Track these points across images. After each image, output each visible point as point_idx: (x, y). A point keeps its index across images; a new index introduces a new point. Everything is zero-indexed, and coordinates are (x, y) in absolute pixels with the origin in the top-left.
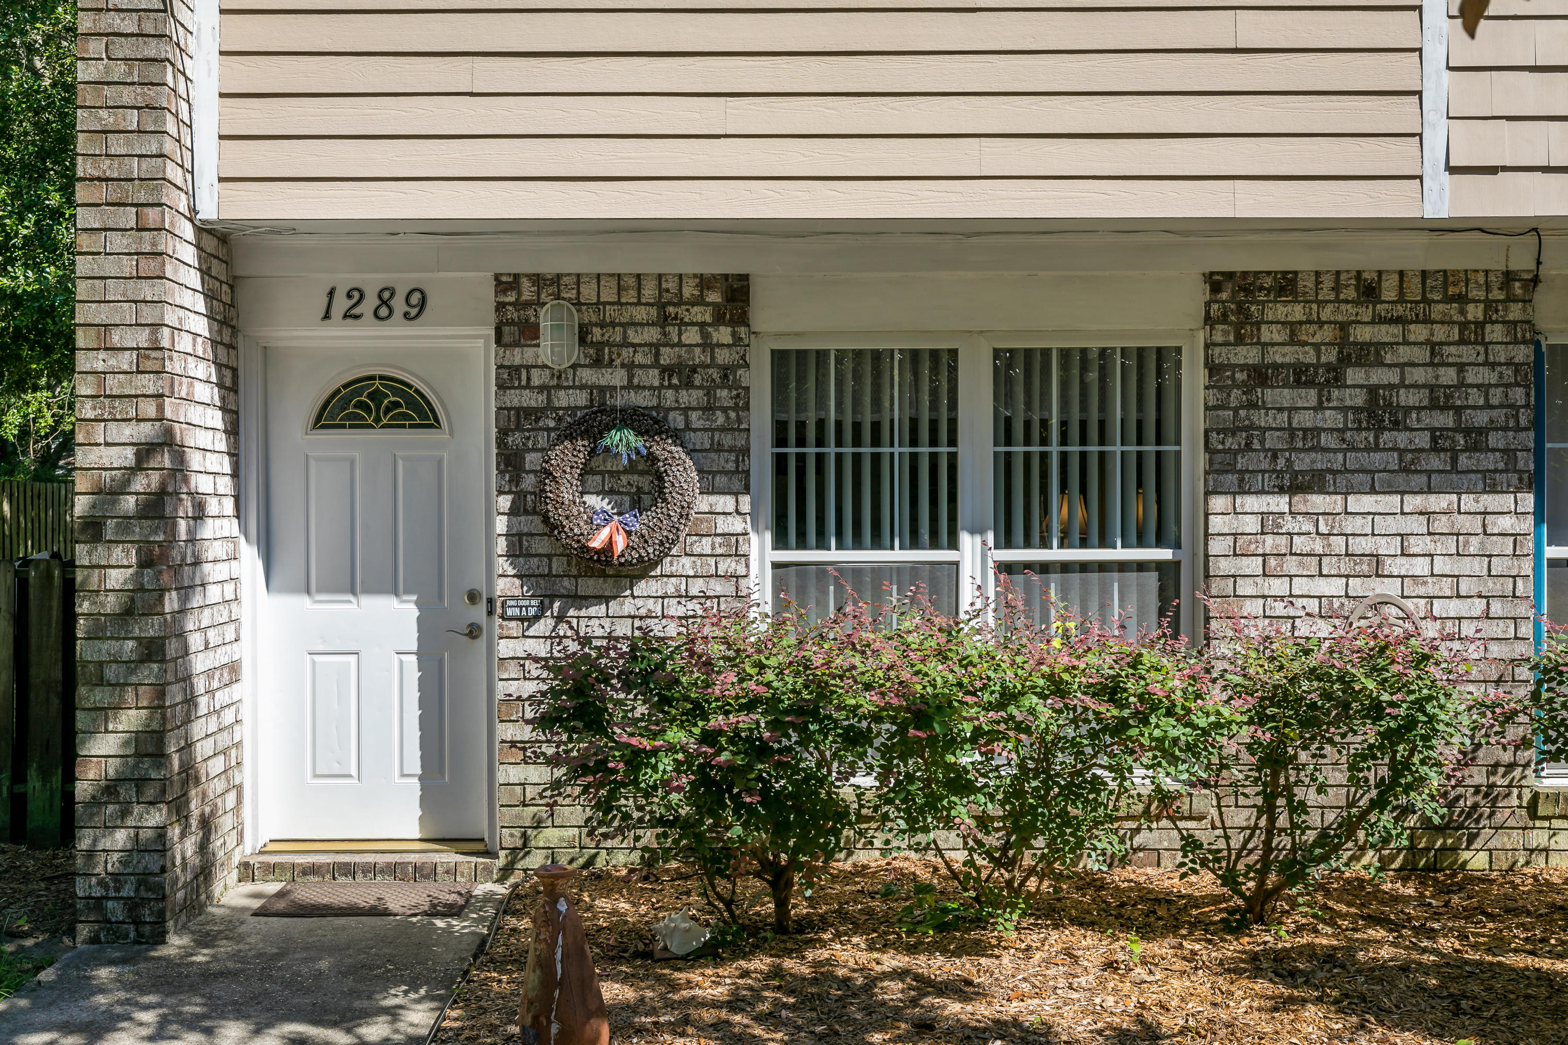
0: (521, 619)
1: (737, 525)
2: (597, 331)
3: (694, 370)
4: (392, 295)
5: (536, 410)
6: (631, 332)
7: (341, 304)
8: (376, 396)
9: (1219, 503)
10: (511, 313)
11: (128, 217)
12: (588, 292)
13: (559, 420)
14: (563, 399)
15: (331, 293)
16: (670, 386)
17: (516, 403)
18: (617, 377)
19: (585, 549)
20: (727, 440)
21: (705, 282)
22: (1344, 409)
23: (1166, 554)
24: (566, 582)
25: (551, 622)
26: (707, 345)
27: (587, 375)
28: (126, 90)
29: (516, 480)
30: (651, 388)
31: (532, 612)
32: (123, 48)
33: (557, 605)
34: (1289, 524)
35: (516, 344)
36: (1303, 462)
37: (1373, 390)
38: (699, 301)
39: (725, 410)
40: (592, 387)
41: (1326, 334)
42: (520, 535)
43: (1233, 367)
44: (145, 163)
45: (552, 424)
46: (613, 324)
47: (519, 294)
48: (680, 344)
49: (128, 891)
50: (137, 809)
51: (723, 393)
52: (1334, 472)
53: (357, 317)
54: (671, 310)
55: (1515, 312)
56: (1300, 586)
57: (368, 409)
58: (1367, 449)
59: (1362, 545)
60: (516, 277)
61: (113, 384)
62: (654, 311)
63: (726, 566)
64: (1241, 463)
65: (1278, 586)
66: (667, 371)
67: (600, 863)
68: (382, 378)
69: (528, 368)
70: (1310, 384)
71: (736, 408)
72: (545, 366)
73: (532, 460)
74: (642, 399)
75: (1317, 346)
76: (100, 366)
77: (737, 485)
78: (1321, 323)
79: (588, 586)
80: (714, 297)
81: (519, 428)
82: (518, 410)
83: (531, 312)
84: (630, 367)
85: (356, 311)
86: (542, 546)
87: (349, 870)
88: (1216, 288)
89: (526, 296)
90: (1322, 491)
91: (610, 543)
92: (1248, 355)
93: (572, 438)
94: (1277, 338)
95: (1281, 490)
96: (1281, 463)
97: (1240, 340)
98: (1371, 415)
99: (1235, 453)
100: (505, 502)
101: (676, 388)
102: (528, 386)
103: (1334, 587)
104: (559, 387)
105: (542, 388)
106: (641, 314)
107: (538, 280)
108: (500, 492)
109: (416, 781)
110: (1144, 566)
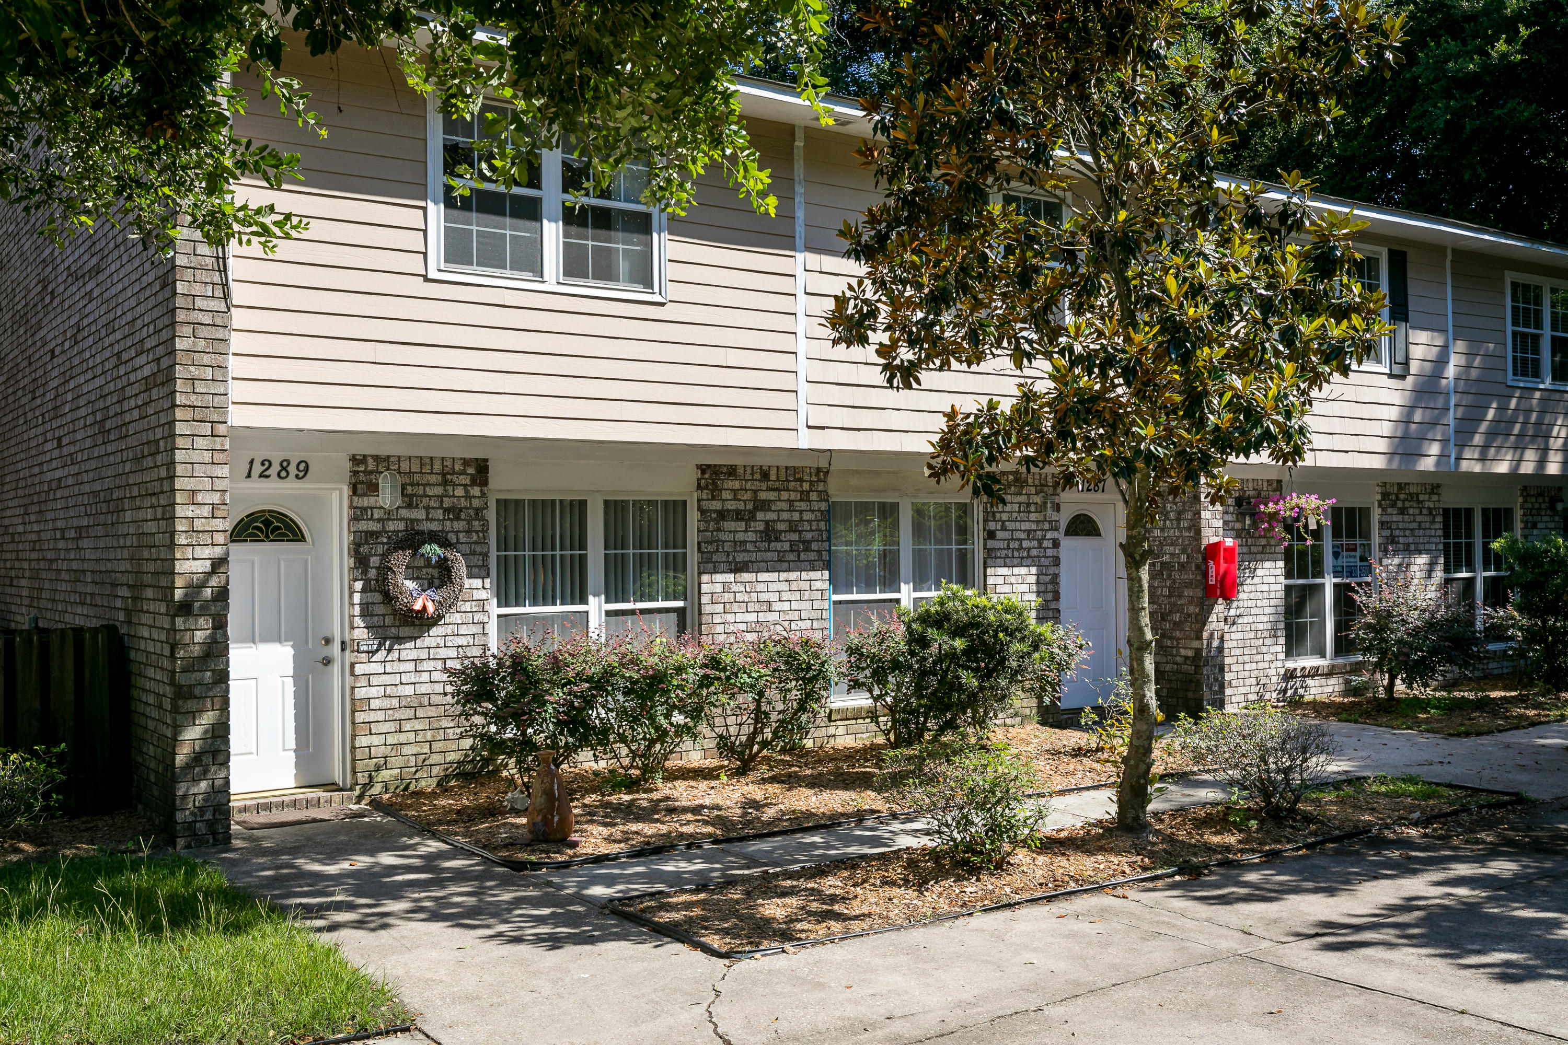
0: (368, 652)
1: (483, 595)
2: (409, 488)
3: (461, 510)
4: (289, 464)
5: (376, 532)
6: (427, 489)
7: (257, 469)
8: (267, 523)
9: (705, 578)
10: (362, 477)
11: (206, 429)
12: (405, 466)
13: (389, 538)
14: (391, 526)
15: (252, 462)
16: (449, 519)
17: (365, 528)
18: (420, 514)
19: (412, 610)
20: (478, 549)
21: (466, 462)
22: (756, 532)
23: (680, 604)
24: (393, 630)
25: (385, 653)
26: (468, 497)
27: (404, 513)
28: (206, 356)
29: (365, 572)
30: (439, 520)
31: (375, 647)
32: (203, 332)
33: (388, 643)
34: (735, 588)
35: (364, 495)
36: (740, 557)
37: (767, 523)
38: (463, 473)
39: (477, 532)
40: (407, 520)
41: (748, 496)
42: (367, 604)
43: (710, 511)
44: (217, 398)
45: (385, 540)
46: (418, 485)
47: (367, 466)
48: (454, 496)
49: (208, 816)
50: (213, 769)
51: (476, 523)
52: (752, 562)
53: (268, 477)
54: (449, 477)
55: (821, 487)
56: (740, 617)
57: (262, 531)
58: (765, 551)
59: (763, 597)
60: (365, 456)
61: (198, 525)
62: (440, 478)
63: (479, 617)
64: (715, 558)
65: (730, 618)
66: (447, 510)
67: (412, 787)
68: (270, 511)
69: (372, 508)
70: (742, 519)
71: (483, 531)
72: (382, 508)
73: (375, 561)
74: (434, 526)
75: (745, 501)
76: (190, 514)
77: (483, 573)
78: (746, 490)
79: (405, 631)
80: (471, 470)
81: (367, 543)
82: (366, 532)
83: (373, 477)
84: (427, 508)
85: (267, 473)
86: (380, 609)
87: (269, 807)
88: (703, 472)
89: (370, 468)
90: (748, 571)
91: (424, 607)
92: (716, 505)
93: (403, 549)
94: (729, 497)
95: (731, 571)
96: (731, 558)
97: (713, 498)
98: (767, 535)
99: (712, 553)
100: (359, 585)
101: (451, 520)
102: (372, 519)
103: (752, 617)
104: (389, 519)
105: (379, 520)
106: (433, 479)
107: (376, 458)
108: (356, 580)
109: (293, 754)
110: (674, 610)
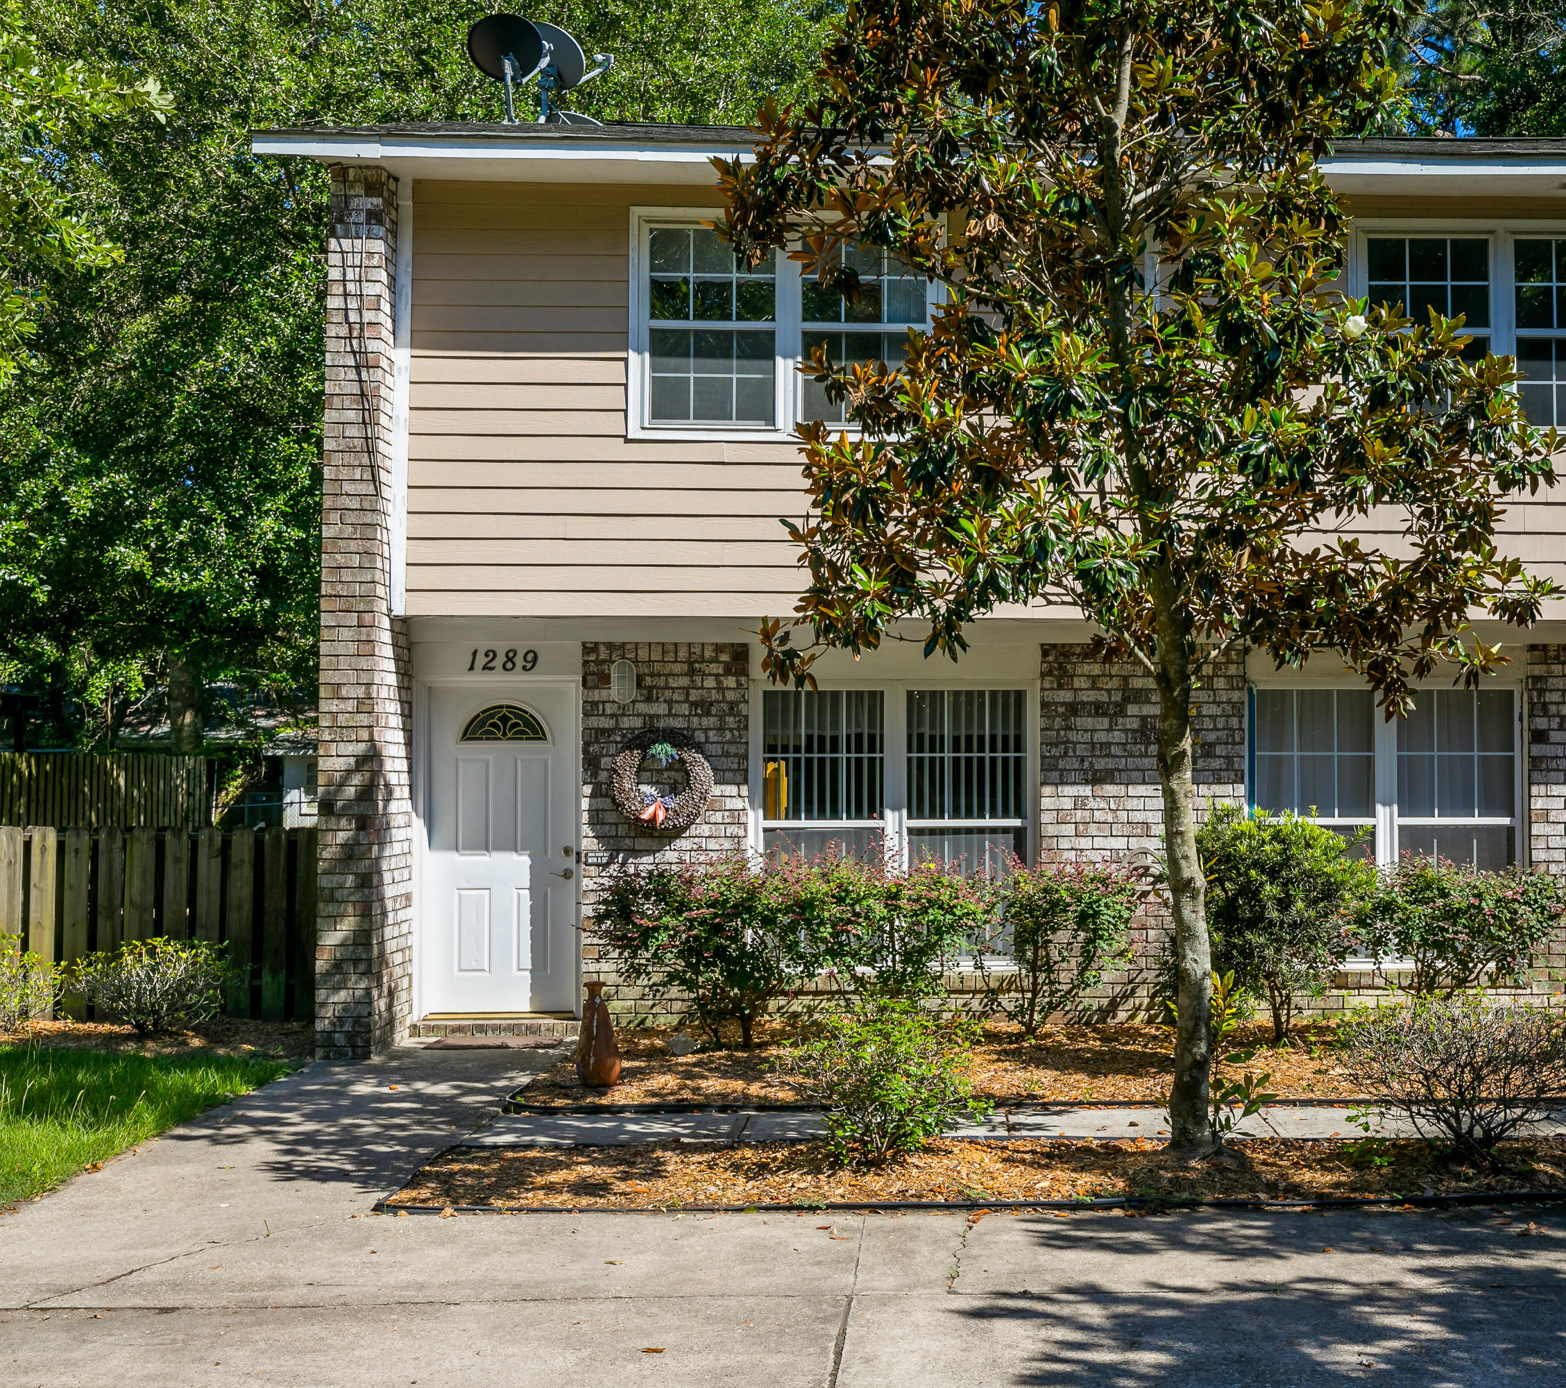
0: (598, 865)
1: (738, 804)
2: (648, 679)
3: (711, 704)
4: (515, 654)
5: (608, 730)
6: (670, 680)
7: (481, 660)
8: (505, 719)
9: (1047, 790)
10: (593, 668)
11: (353, 619)
12: (643, 654)
13: (624, 736)
14: (626, 723)
15: (475, 653)
16: (696, 714)
17: (595, 725)
18: (661, 709)
19: (638, 819)
20: (733, 749)
21: (719, 648)
22: (1126, 731)
23: (1017, 822)
24: (627, 841)
25: (617, 866)
26: (720, 688)
27: (642, 708)
28: (352, 543)
29: (595, 775)
30: (684, 715)
31: (605, 860)
32: (351, 518)
33: (621, 855)
34: (1092, 804)
35: (596, 687)
36: (1100, 764)
37: (1143, 719)
38: (715, 660)
39: (731, 730)
40: (645, 715)
41: (1115, 683)
42: (597, 810)
43: (1056, 704)
44: (365, 586)
45: (618, 738)
46: (659, 675)
47: (598, 655)
48: (702, 688)
49: (347, 1027)
50: (354, 978)
51: (730, 719)
52: (1120, 771)
53: (491, 668)
54: (697, 665)
55: (1232, 670)
56: (1099, 842)
57: (498, 729)
58: (1141, 756)
59: (1138, 817)
60: (596, 644)
61: (342, 720)
62: (685, 667)
63: (731, 830)
64: (1061, 764)
65: (1084, 843)
66: (693, 705)
67: (648, 1023)
68: (508, 706)
69: (603, 702)
70: (1105, 714)
71: (738, 729)
72: (615, 701)
73: (605, 762)
74: (678, 723)
75: (1109, 691)
76: (334, 709)
77: (739, 778)
78: (1111, 676)
79: (641, 843)
80: (725, 657)
81: (597, 741)
82: (597, 730)
83: (605, 666)
84: (670, 702)
85: (491, 665)
86: (611, 818)
88: (1045, 653)
89: (602, 657)
90: (1112, 783)
91: (655, 815)
92: (1065, 696)
93: (631, 750)
94: (1084, 686)
95: (1087, 782)
96: (1086, 765)
97: (1060, 687)
98: (1143, 734)
99: (1056, 758)
100: (587, 790)
101: (699, 716)
102: (603, 714)
103: (1120, 843)
104: (624, 715)
105: (612, 716)
106: (677, 668)
107: (610, 646)
108: (585, 782)
109: (528, 974)
110: (1005, 830)
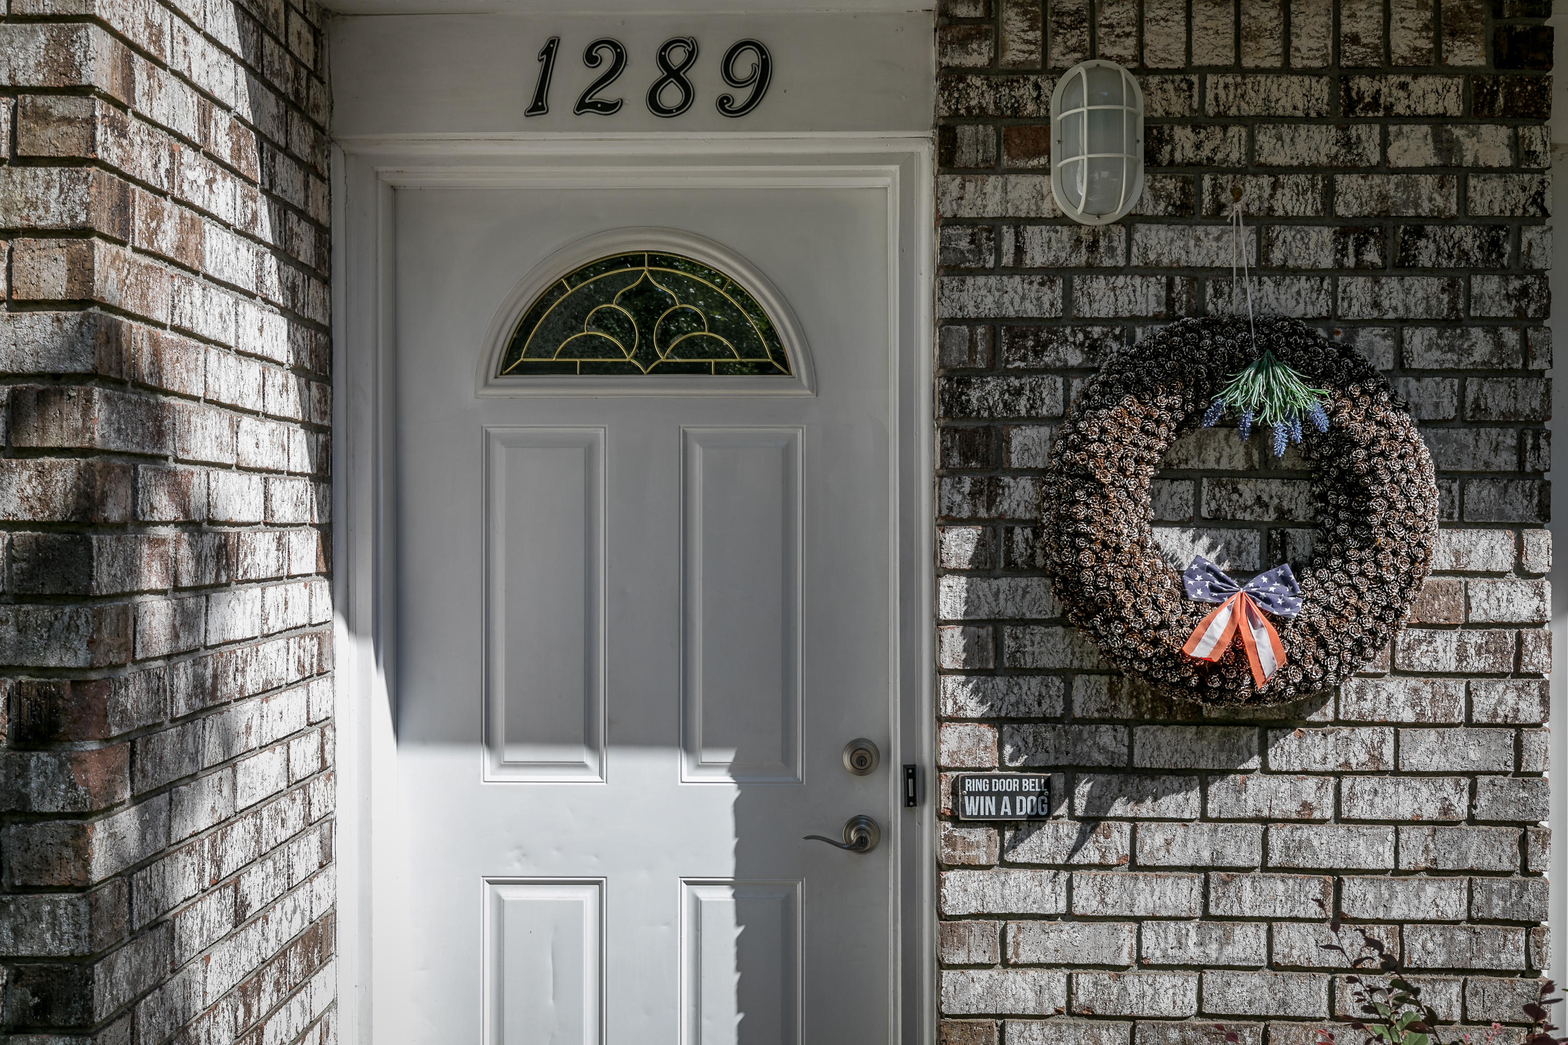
0: (999, 825)
1: (1519, 601)
2: (1184, 136)
3: (1417, 229)
4: (692, 56)
5: (1038, 323)
6: (1265, 139)
7: (571, 77)
8: (642, 301)
10: (980, 94)
12: (1165, 43)
13: (1093, 347)
14: (1102, 298)
15: (549, 52)
16: (1361, 269)
17: (988, 307)
18: (1230, 247)
19: (1178, 660)
20: (1498, 397)
21: (1446, 18)
24: (1106, 737)
25: (1068, 830)
26: (1451, 169)
27: (1161, 242)
29: (988, 491)
30: (1314, 272)
31: (1026, 806)
33: (1084, 788)
35: (990, 168)
38: (1431, 64)
39: (1492, 325)
40: (1171, 272)
42: (997, 623)
45: (1075, 358)
46: (1223, 120)
47: (999, 48)
48: (1384, 167)
51: (1487, 285)
53: (609, 108)
54: (1363, 84)
57: (625, 335)
60: (992, 7)
62: (1321, 89)
63: (1494, 699)
66: (1352, 231)
68: (656, 259)
69: (1019, 223)
71: (1520, 321)
72: (1061, 220)
73: (1028, 444)
77: (1520, 505)
79: (1158, 744)
80: (1467, 54)
81: (994, 367)
82: (994, 324)
83: (1026, 92)
84: (1263, 222)
85: (607, 94)
86: (1048, 648)
89: (1014, 53)
91: (1233, 646)
93: (1140, 389)
100: (959, 544)
101: (1373, 273)
102: (1018, 268)
104: (1091, 270)
105: (1051, 273)
106: (1290, 94)
107: (1042, 14)
108: (947, 520)
